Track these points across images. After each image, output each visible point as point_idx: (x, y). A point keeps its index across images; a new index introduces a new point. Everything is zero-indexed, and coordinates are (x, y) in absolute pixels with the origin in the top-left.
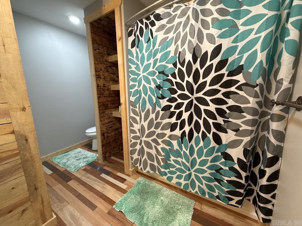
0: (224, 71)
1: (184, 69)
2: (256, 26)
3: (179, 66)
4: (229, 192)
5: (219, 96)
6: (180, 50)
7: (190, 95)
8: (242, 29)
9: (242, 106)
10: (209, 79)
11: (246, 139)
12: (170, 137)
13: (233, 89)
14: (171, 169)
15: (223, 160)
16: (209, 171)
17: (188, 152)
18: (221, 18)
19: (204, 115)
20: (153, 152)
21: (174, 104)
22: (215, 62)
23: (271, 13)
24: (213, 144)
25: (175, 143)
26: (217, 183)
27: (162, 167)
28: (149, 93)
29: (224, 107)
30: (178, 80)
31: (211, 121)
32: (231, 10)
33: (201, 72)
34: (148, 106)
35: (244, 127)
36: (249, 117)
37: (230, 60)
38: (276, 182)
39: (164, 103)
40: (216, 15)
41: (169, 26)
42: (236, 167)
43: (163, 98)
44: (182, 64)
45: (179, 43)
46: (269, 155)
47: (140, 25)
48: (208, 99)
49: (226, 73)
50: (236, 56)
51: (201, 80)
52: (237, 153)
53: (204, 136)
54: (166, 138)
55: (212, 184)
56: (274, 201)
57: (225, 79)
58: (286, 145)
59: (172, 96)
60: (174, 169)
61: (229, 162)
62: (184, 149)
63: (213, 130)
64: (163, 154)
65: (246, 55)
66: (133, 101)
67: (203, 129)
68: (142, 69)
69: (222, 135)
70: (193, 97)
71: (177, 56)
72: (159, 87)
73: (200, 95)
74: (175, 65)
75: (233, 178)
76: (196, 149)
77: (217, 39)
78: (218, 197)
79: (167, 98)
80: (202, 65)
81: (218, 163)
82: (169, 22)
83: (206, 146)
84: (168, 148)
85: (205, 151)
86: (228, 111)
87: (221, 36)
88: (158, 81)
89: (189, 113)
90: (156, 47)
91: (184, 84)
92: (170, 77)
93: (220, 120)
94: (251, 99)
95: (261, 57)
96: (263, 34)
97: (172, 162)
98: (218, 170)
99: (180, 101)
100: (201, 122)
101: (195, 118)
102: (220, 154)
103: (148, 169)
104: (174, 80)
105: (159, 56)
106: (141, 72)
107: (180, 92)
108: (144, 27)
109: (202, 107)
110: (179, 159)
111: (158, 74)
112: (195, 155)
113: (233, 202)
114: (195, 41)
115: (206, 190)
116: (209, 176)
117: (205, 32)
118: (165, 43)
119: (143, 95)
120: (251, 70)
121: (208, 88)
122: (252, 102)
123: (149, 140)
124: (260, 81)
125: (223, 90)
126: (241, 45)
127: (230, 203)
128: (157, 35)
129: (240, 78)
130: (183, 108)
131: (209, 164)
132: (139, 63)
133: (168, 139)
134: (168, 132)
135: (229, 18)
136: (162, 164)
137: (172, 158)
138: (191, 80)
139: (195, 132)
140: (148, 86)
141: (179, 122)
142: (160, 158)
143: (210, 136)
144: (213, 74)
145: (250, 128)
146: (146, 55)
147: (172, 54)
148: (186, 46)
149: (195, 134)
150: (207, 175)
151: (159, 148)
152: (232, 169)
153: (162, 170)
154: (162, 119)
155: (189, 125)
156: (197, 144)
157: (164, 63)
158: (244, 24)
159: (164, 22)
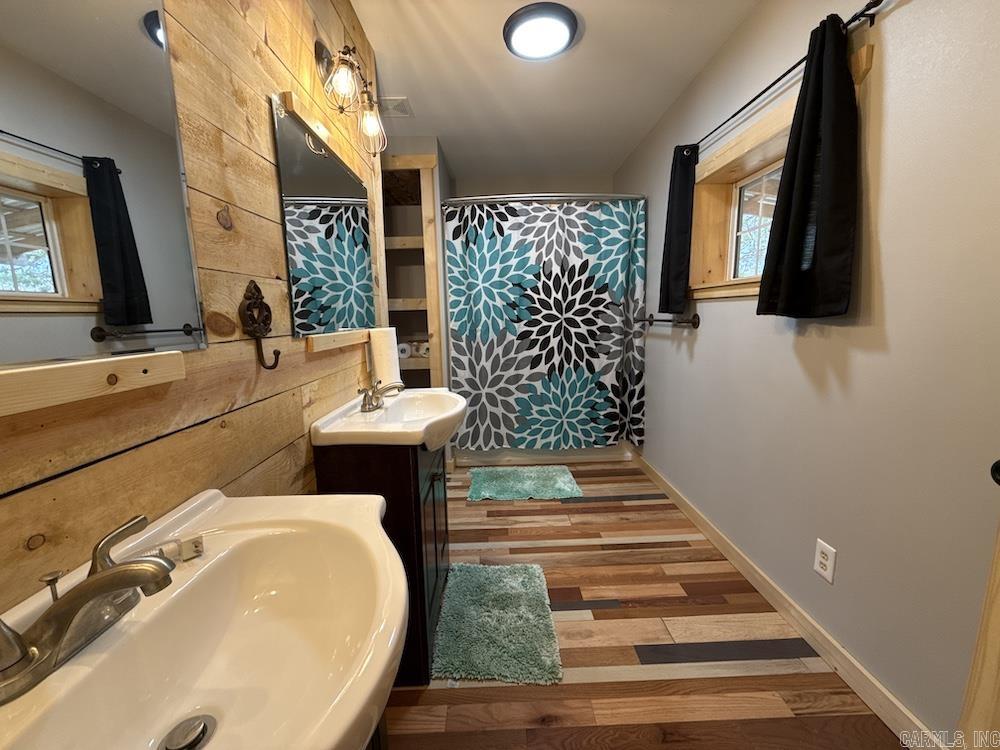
0: (592, 288)
1: (551, 283)
2: (615, 248)
3: (543, 278)
4: (607, 430)
5: (589, 315)
6: (545, 259)
7: (559, 316)
8: (604, 248)
9: (611, 326)
10: (578, 296)
11: (617, 361)
12: (531, 378)
13: (601, 308)
14: (533, 427)
15: (598, 391)
16: (585, 410)
17: (559, 392)
18: (587, 233)
19: (574, 340)
21: (535, 329)
22: (584, 277)
24: (587, 374)
25: (538, 385)
26: (593, 424)
27: (518, 431)
28: (493, 314)
29: (594, 328)
30: (543, 296)
31: (583, 346)
32: (594, 228)
33: (570, 287)
34: (492, 336)
35: (614, 348)
36: (617, 337)
37: (597, 277)
38: (643, 399)
39: (521, 328)
40: (581, 229)
41: (527, 225)
42: (611, 395)
43: (519, 320)
44: (549, 277)
45: (543, 250)
46: (637, 372)
47: (478, 212)
48: (578, 319)
49: (595, 291)
50: (600, 274)
51: (570, 298)
52: (609, 379)
53: (577, 365)
54: (523, 381)
55: (588, 427)
56: (644, 419)
57: (594, 297)
58: (646, 360)
59: (533, 317)
60: (537, 426)
61: (604, 392)
62: (553, 389)
63: (586, 356)
64: (517, 408)
65: (609, 274)
66: (456, 329)
67: (574, 357)
68: (481, 277)
69: (594, 361)
70: (562, 318)
71: (541, 265)
72: (513, 305)
73: (570, 315)
74: (538, 276)
75: (610, 410)
76: (567, 386)
77: (584, 254)
78: (595, 443)
79: (525, 321)
80: (570, 280)
81: (592, 398)
82: (527, 221)
83: (579, 379)
84: (525, 396)
85: (578, 385)
86: (598, 333)
87: (587, 252)
88: (512, 297)
89: (559, 337)
90: (510, 249)
91: (551, 302)
92: (529, 292)
93: (592, 344)
94: (618, 318)
95: (621, 277)
96: (622, 257)
97: (536, 416)
98: (593, 407)
99: (545, 323)
100: (572, 349)
101: (565, 344)
102: (593, 385)
103: (492, 443)
104: (535, 296)
105: (514, 262)
106: (480, 282)
107: (545, 312)
108: (484, 215)
109: (573, 330)
110: (546, 408)
111: (511, 286)
112: (567, 395)
113: (610, 442)
114: (562, 252)
115: (582, 438)
116: (584, 417)
117: (571, 243)
118: (523, 247)
119: (484, 318)
120: (615, 289)
121: (577, 307)
122: (619, 321)
123: (493, 391)
124: (622, 300)
125: (593, 309)
126: (605, 263)
127: (608, 443)
128: (510, 235)
129: (605, 296)
130: (551, 333)
131: (584, 401)
132: (476, 267)
133: (527, 382)
134: (526, 371)
135: (593, 234)
136: (516, 426)
137: (535, 408)
138: (559, 296)
139: (565, 363)
140: (491, 303)
141: (544, 352)
142: (512, 416)
143: (583, 364)
144: (582, 292)
145: (619, 348)
146: (488, 256)
147: (532, 262)
148: (552, 256)
149: (566, 366)
150: (582, 416)
151: (511, 400)
152: (608, 399)
153: (517, 436)
154: (517, 352)
155: (560, 354)
156: (568, 378)
157: (520, 272)
158: (606, 243)
159: (521, 219)
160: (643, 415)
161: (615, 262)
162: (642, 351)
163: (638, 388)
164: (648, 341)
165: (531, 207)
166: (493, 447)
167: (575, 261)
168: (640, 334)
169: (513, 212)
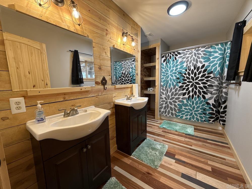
0: (206, 73)
1: (190, 72)
2: (216, 59)
3: (188, 71)
4: (209, 118)
5: (204, 81)
6: (189, 65)
7: (193, 81)
8: (212, 60)
9: (213, 84)
10: (200, 75)
11: (215, 96)
12: (182, 99)
13: (209, 79)
14: (182, 112)
15: (206, 105)
16: (201, 110)
17: (191, 104)
18: (204, 56)
19: (198, 88)
20: (173, 107)
21: (185, 85)
22: (203, 70)
23: (221, 56)
24: (202, 99)
25: (185, 101)
26: (204, 115)
27: (178, 113)
28: (172, 81)
29: (206, 85)
30: (187, 76)
31: (201, 90)
32: (208, 54)
33: (197, 73)
34: (172, 86)
35: (214, 92)
36: (215, 88)
37: (208, 69)
38: (226, 110)
39: (180, 85)
40: (203, 55)
41: (184, 56)
42: (212, 107)
43: (180, 82)
44: (190, 70)
45: (188, 63)
46: (223, 100)
47: (170, 55)
48: (200, 82)
49: (207, 74)
50: (210, 68)
51: (197, 76)
52: (212, 102)
53: (198, 96)
54: (180, 99)
55: (202, 116)
56: (226, 117)
57: (206, 75)
58: (228, 97)
59: (184, 82)
60: (184, 112)
61: (209, 105)
62: (189, 102)
63: (202, 94)
64: (178, 107)
65: (213, 68)
66: (163, 84)
67: (198, 93)
68: (169, 71)
69: (206, 95)
70: (194, 82)
71: (188, 67)
72: (178, 78)
73: (197, 81)
74: (186, 70)
75: (211, 112)
76: (195, 102)
77: (203, 62)
78: (204, 121)
79: (182, 83)
80: (197, 71)
81: (204, 107)
82: (183, 55)
83: (199, 100)
84: (181, 103)
85: (199, 102)
86: (208, 87)
87: (204, 62)
88: (178, 76)
89: (192, 88)
90: (178, 63)
91: (190, 77)
92: (183, 75)
93: (205, 90)
94: (216, 82)
95: (218, 69)
96: (219, 62)
97: (183, 109)
98: (205, 110)
99: (188, 83)
100: (197, 91)
101: (195, 90)
102: (205, 103)
103: (170, 114)
104: (185, 76)
105: (179, 67)
106: (169, 73)
107: (188, 80)
108: (171, 55)
109: (198, 86)
110: (187, 108)
111: (178, 73)
112: (194, 105)
113: (211, 122)
114: (195, 63)
115: (199, 118)
116: (201, 112)
117: (199, 60)
118: (182, 63)
119: (170, 82)
120: (215, 73)
121: (200, 78)
122: (216, 83)
123: (171, 101)
124: (218, 76)
125: (206, 79)
126: (212, 65)
127: (210, 122)
128: (178, 60)
129: (212, 75)
130: (190, 86)
131: (201, 107)
132: (168, 69)
133: (181, 100)
134: (181, 97)
135: (207, 56)
136: (178, 111)
137: (183, 107)
138: (193, 76)
139: (194, 95)
140: (172, 78)
141: (187, 92)
142: (176, 108)
143: (201, 96)
144: (202, 74)
145: (216, 92)
146: (172, 66)
147: (185, 66)
148: (191, 64)
149: (195, 96)
150: (200, 112)
151: (176, 104)
152: (210, 108)
153: (178, 114)
154: (179, 91)
155: (192, 92)
156: (195, 100)
157: (181, 69)
158: (212, 58)
159: (182, 55)
160: (226, 115)
161: (216, 64)
162: (226, 94)
163: (223, 106)
164: (229, 90)
165: (185, 51)
166: (170, 116)
167: (200, 65)
168: (226, 88)
169: (179, 53)
